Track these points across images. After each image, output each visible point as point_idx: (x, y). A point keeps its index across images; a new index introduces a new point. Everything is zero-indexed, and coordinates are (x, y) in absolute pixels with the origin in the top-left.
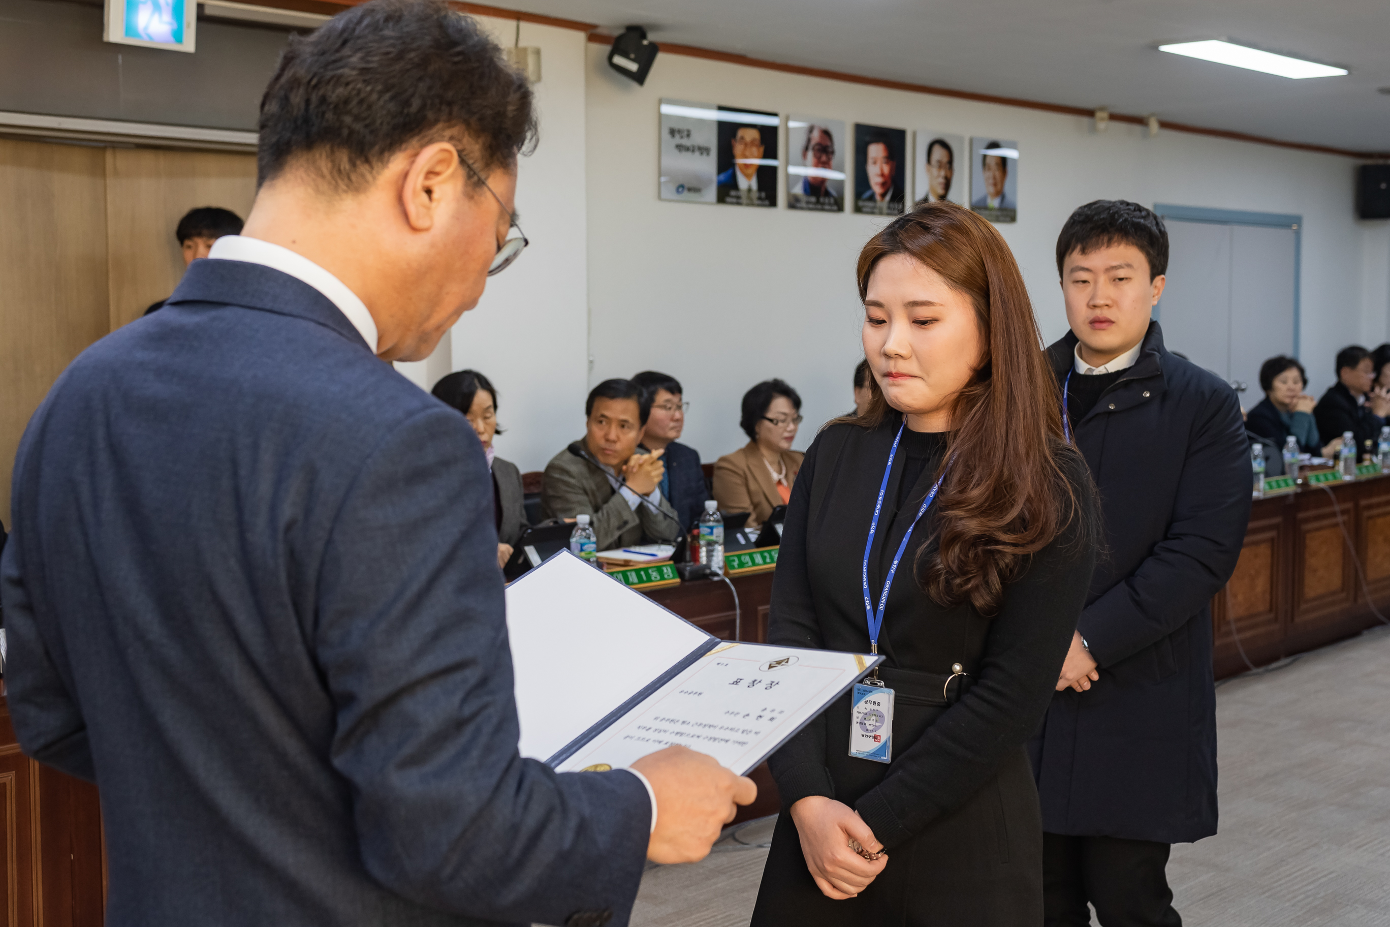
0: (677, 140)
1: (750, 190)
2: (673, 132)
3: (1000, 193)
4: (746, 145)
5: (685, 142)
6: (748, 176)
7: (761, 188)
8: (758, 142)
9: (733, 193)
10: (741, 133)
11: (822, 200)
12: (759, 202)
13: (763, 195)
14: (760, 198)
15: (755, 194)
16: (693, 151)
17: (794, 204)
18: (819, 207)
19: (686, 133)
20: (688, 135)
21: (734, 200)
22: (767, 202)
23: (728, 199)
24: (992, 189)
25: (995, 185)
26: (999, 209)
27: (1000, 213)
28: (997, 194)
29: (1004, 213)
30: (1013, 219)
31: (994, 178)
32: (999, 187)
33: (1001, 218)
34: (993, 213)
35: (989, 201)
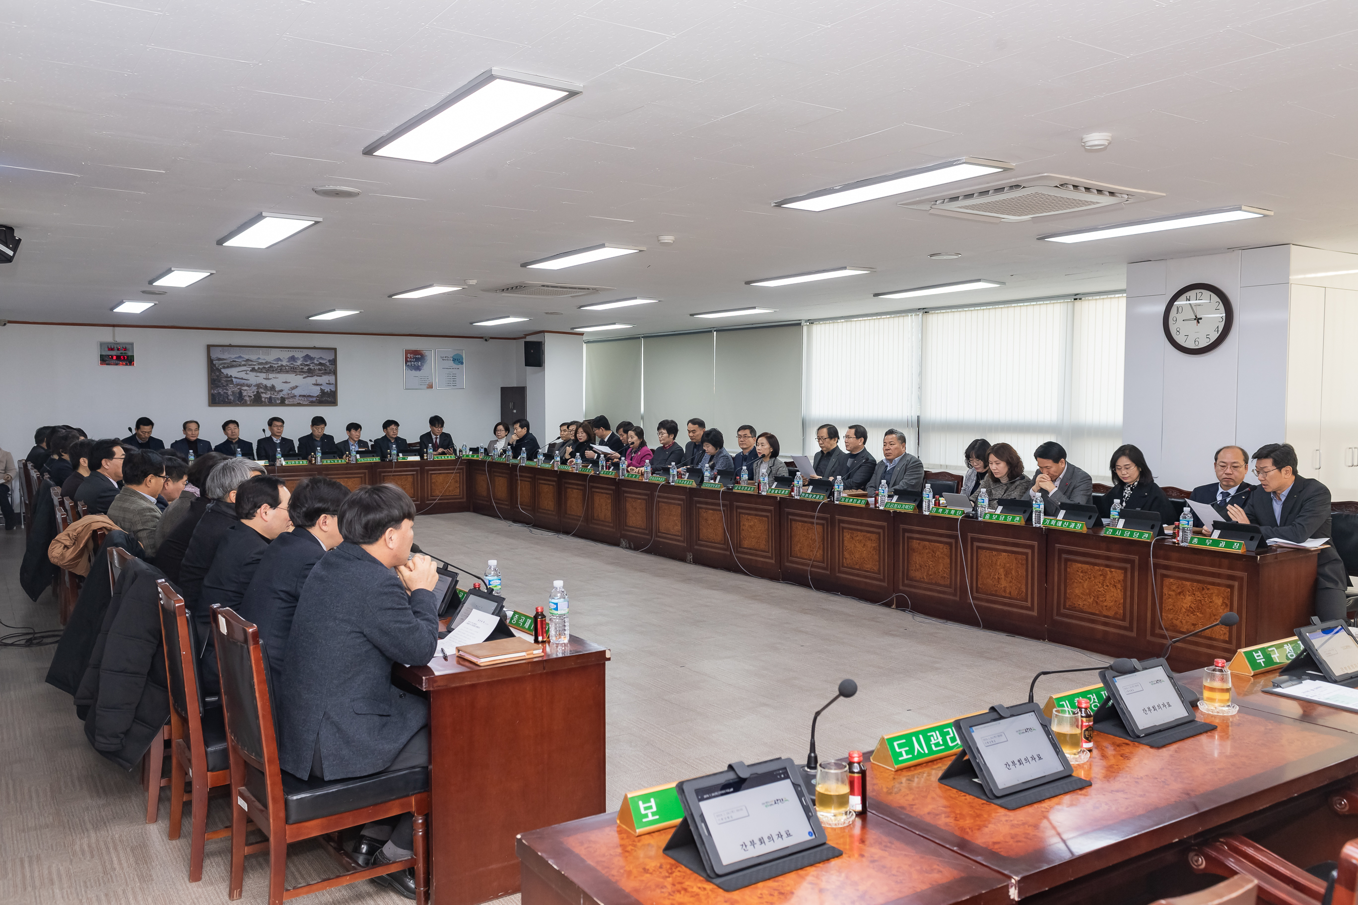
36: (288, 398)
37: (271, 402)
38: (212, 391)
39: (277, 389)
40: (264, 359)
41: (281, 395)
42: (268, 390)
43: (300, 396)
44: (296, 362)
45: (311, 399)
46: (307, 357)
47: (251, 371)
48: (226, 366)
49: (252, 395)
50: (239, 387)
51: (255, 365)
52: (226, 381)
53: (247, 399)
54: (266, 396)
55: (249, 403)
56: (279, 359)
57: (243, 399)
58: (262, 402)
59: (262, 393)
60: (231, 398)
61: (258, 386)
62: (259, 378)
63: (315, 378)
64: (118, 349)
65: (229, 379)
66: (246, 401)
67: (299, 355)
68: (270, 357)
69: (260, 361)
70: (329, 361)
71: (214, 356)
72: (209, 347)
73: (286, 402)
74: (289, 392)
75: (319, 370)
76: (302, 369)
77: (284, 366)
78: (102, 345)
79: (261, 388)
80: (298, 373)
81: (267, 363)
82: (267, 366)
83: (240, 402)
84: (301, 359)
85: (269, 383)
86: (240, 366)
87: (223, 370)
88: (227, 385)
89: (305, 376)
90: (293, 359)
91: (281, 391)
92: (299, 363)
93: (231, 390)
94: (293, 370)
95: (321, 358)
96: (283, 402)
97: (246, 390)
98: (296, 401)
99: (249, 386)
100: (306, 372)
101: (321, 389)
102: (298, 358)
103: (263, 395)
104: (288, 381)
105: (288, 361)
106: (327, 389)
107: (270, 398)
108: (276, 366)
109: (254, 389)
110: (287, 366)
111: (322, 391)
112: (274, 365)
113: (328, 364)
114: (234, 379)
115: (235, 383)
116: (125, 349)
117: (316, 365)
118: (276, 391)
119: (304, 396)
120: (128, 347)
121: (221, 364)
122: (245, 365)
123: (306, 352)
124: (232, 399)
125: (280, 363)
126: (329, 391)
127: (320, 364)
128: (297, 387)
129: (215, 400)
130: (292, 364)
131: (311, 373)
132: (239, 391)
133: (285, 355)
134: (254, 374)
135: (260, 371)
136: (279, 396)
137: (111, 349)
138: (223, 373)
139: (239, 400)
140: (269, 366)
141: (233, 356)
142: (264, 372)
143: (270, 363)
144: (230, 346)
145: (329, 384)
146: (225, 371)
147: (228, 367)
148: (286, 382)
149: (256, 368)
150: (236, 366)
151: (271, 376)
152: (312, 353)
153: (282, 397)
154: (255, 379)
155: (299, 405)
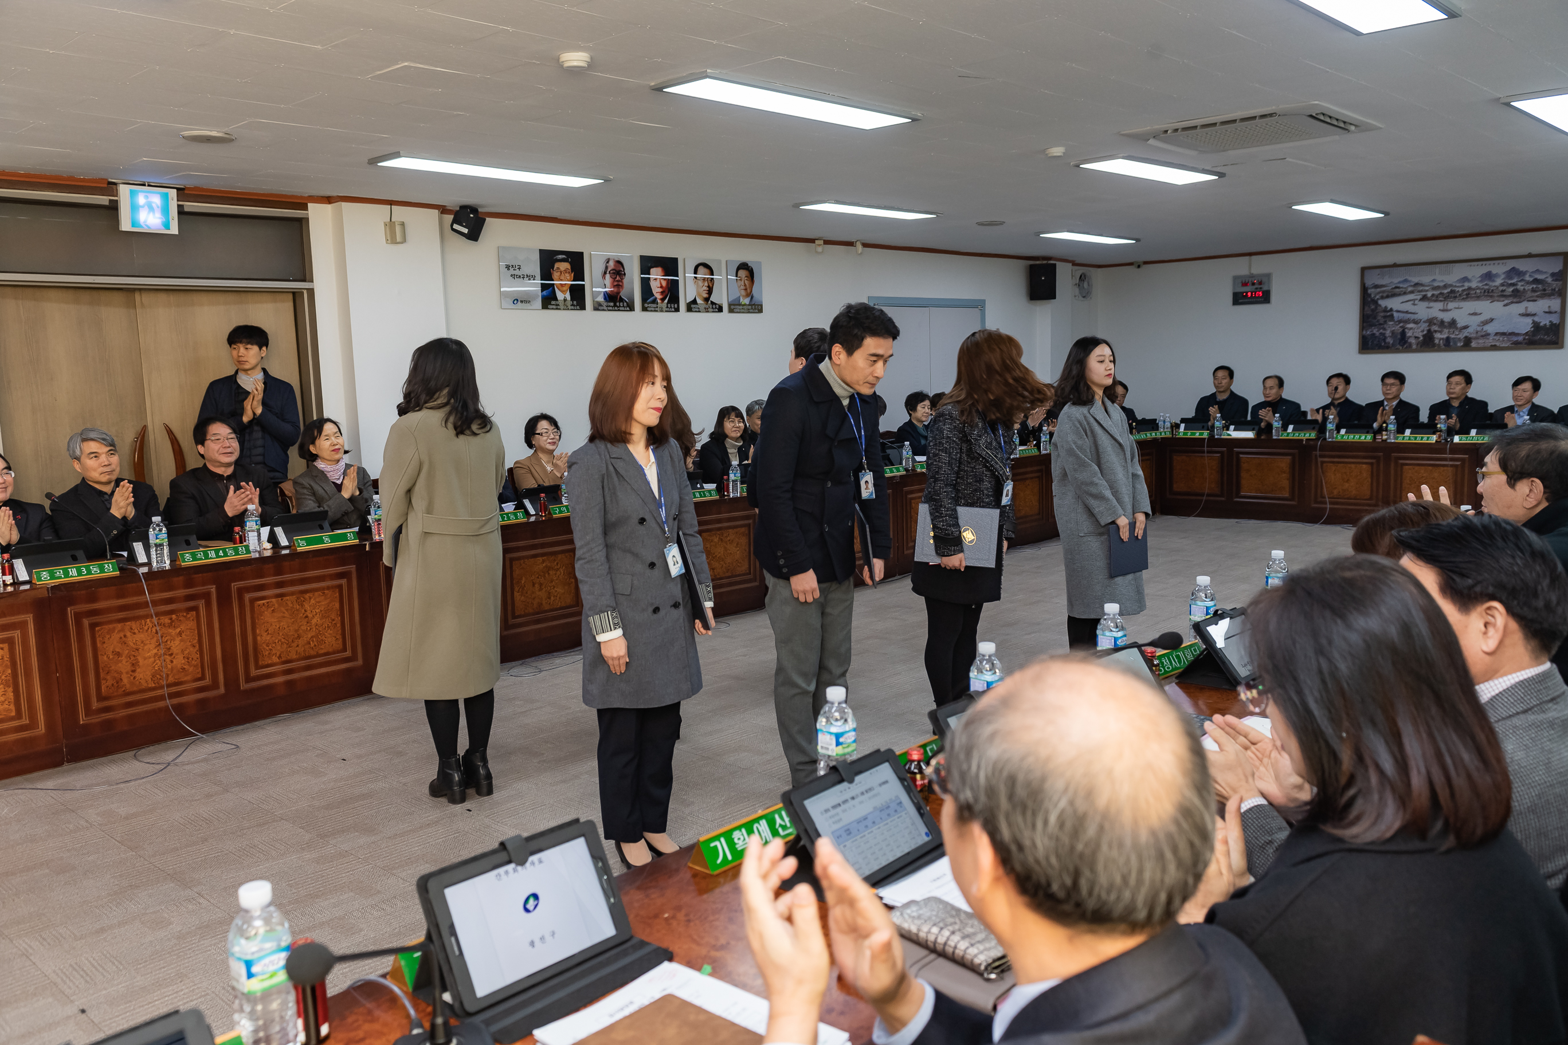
0: (512, 271)
1: (565, 300)
2: (508, 267)
3: (749, 294)
4: (561, 272)
5: (517, 272)
6: (562, 292)
7: (572, 299)
8: (570, 271)
9: (553, 302)
10: (556, 265)
11: (618, 304)
12: (573, 308)
13: (575, 302)
14: (572, 305)
15: (569, 303)
16: (523, 278)
17: (597, 307)
18: (616, 308)
19: (517, 267)
20: (519, 268)
21: (554, 307)
22: (578, 307)
23: (550, 306)
24: (743, 293)
25: (746, 289)
26: (749, 305)
27: (750, 307)
28: (747, 295)
29: (753, 307)
30: (760, 311)
31: (745, 285)
32: (749, 291)
33: (751, 311)
34: (745, 307)
35: (741, 300)
36: (1476, 338)
37: (1448, 345)
38: (1364, 332)
39: (1459, 326)
40: (1442, 281)
41: (1466, 333)
42: (1445, 327)
43: (1497, 334)
44: (1494, 281)
45: (1515, 339)
46: (1514, 272)
47: (1421, 300)
48: (1385, 295)
49: (1420, 335)
50: (1401, 325)
51: (1427, 291)
52: (1385, 317)
53: (1413, 341)
54: (1442, 336)
55: (1414, 347)
56: (1466, 279)
57: (1406, 342)
58: (1434, 345)
59: (1436, 331)
60: (1390, 340)
61: (1431, 321)
62: (1435, 310)
63: (1525, 304)
64: (1253, 284)
65: (1389, 314)
66: (1410, 345)
67: (1500, 269)
68: (1453, 276)
69: (1436, 284)
70: (1553, 275)
71: (1369, 283)
72: (1363, 270)
73: (1473, 344)
74: (1479, 329)
75: (1533, 290)
76: (1503, 291)
77: (1474, 289)
78: (1236, 278)
79: (1435, 324)
80: (1497, 298)
81: (1445, 286)
82: (1445, 291)
83: (1403, 346)
84: (1503, 276)
85: (1447, 317)
86: (1405, 293)
87: (1381, 302)
88: (1385, 322)
89: (1506, 302)
90: (1489, 276)
91: (1466, 327)
92: (1499, 281)
93: (1390, 329)
94: (1488, 294)
95: (1537, 271)
96: (1467, 345)
97: (1411, 329)
98: (1490, 341)
99: (1416, 322)
100: (1510, 296)
101: (1534, 322)
102: (1497, 275)
103: (1438, 335)
104: (1478, 312)
105: (1481, 281)
106: (1545, 321)
107: (1448, 339)
108: (1460, 289)
109: (1424, 326)
110: (1478, 288)
111: (1536, 326)
112: (1457, 289)
113: (1549, 280)
114: (1395, 314)
115: (1396, 319)
116: (1263, 283)
117: (1528, 283)
118: (1457, 328)
119: (1503, 334)
120: (1266, 279)
121: (1379, 293)
122: (1412, 292)
123: (1510, 264)
124: (1391, 342)
125: (1467, 285)
126: (1548, 324)
127: (1536, 281)
128: (1492, 320)
129: (1369, 344)
130: (1486, 285)
131: (1517, 296)
132: (1401, 330)
133: (1475, 272)
134: (1425, 304)
135: (1435, 299)
136: (1462, 336)
137: (1245, 284)
138: (1380, 306)
139: (1402, 344)
140: (1449, 290)
141: (1396, 281)
142: (1441, 301)
143: (1451, 285)
144: (1392, 265)
145: (1550, 312)
146: (1383, 303)
147: (1388, 297)
148: (1475, 314)
149: (1429, 294)
150: (1399, 295)
151: (1451, 305)
152: (1521, 265)
153: (1466, 337)
154: (1424, 311)
155: (1494, 348)
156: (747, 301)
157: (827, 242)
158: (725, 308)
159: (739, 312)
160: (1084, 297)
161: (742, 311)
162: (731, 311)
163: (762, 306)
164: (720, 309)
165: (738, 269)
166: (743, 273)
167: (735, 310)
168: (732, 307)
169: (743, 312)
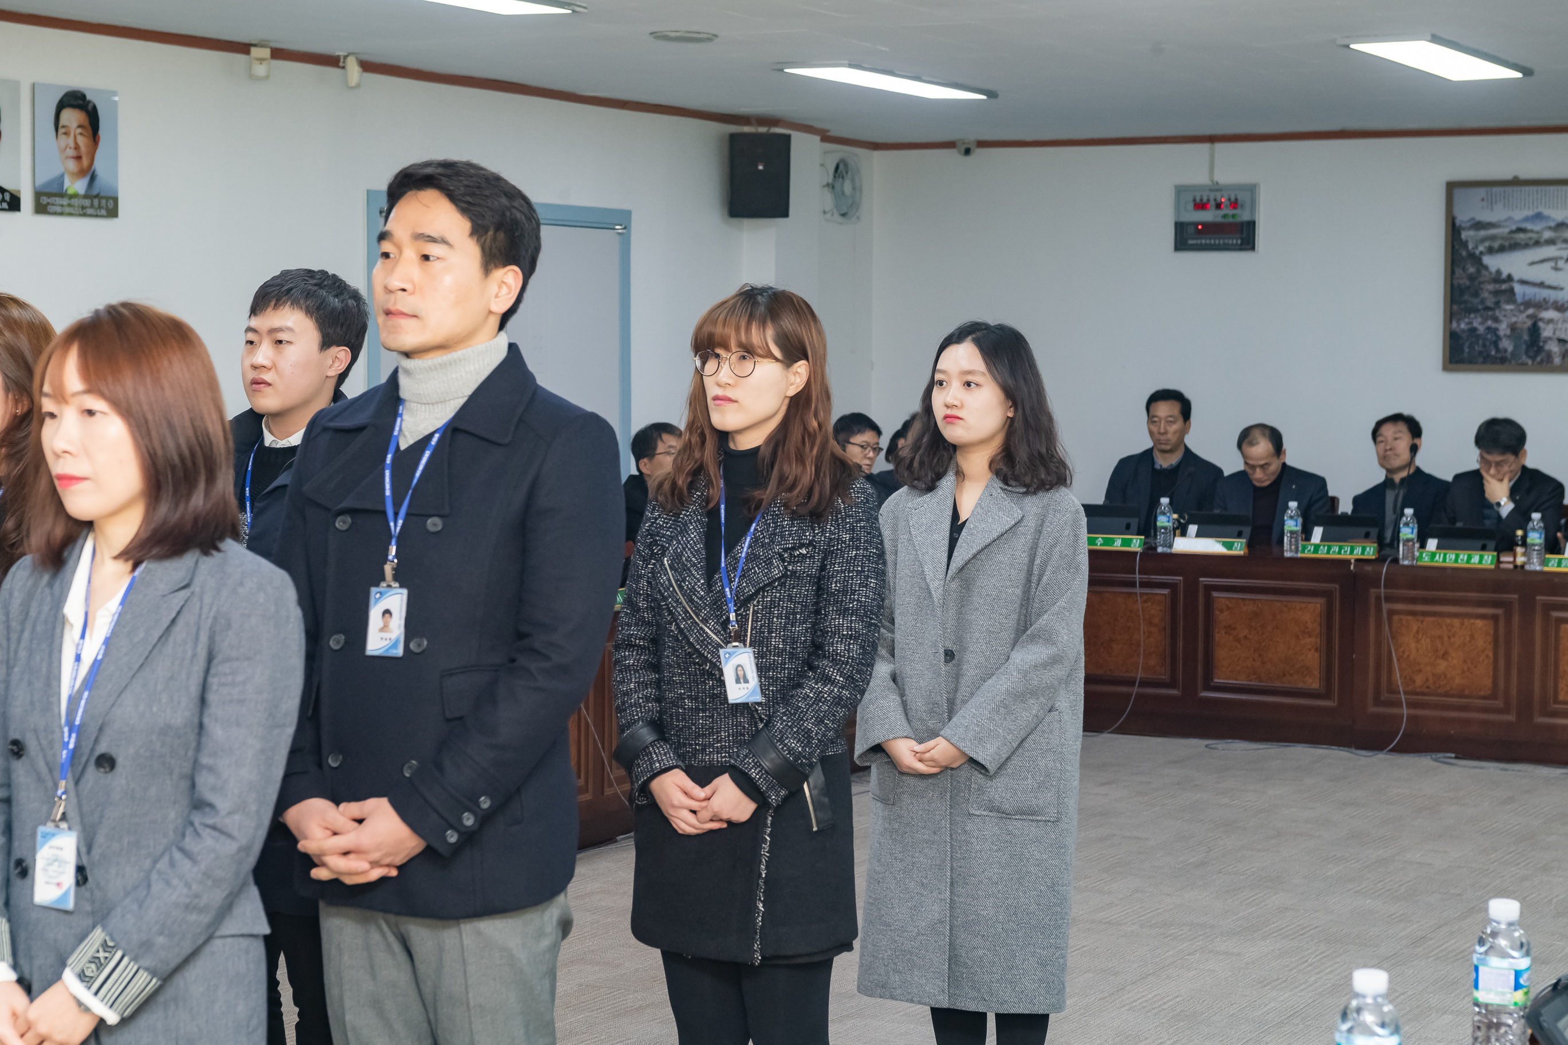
3: (87, 171)
24: (72, 165)
25: (78, 158)
26: (86, 196)
27: (87, 202)
28: (82, 173)
29: (96, 202)
30: (113, 213)
31: (77, 148)
32: (85, 162)
33: (90, 211)
34: (75, 202)
35: (67, 183)
38: (1454, 325)
48: (1496, 245)
50: (1530, 311)
52: (1496, 293)
53: (1554, 348)
55: (1557, 361)
57: (1540, 349)
60: (1507, 345)
64: (1219, 206)
65: (1504, 286)
66: (1549, 356)
71: (1463, 217)
72: (1452, 187)
78: (1180, 190)
83: (1533, 358)
86: (1537, 243)
87: (1487, 260)
88: (1497, 304)
93: (1508, 320)
97: (1550, 321)
99: (1561, 307)
114: (1518, 289)
115: (1519, 298)
116: (1234, 204)
120: (1242, 197)
121: (1483, 240)
122: (1551, 242)
124: (1510, 349)
129: (1464, 351)
132: (1529, 323)
137: (1200, 206)
138: (1486, 268)
139: (1532, 353)
141: (1519, 215)
144: (1516, 182)
146: (1493, 262)
147: (1502, 249)
150: (1526, 246)
156: (78, 186)
157: (278, 54)
158: (27, 201)
159: (61, 214)
160: (843, 215)
161: (67, 210)
162: (40, 209)
163: (116, 200)
164: (14, 204)
165: (61, 106)
166: (71, 118)
167: (51, 208)
168: (44, 200)
169: (70, 214)
